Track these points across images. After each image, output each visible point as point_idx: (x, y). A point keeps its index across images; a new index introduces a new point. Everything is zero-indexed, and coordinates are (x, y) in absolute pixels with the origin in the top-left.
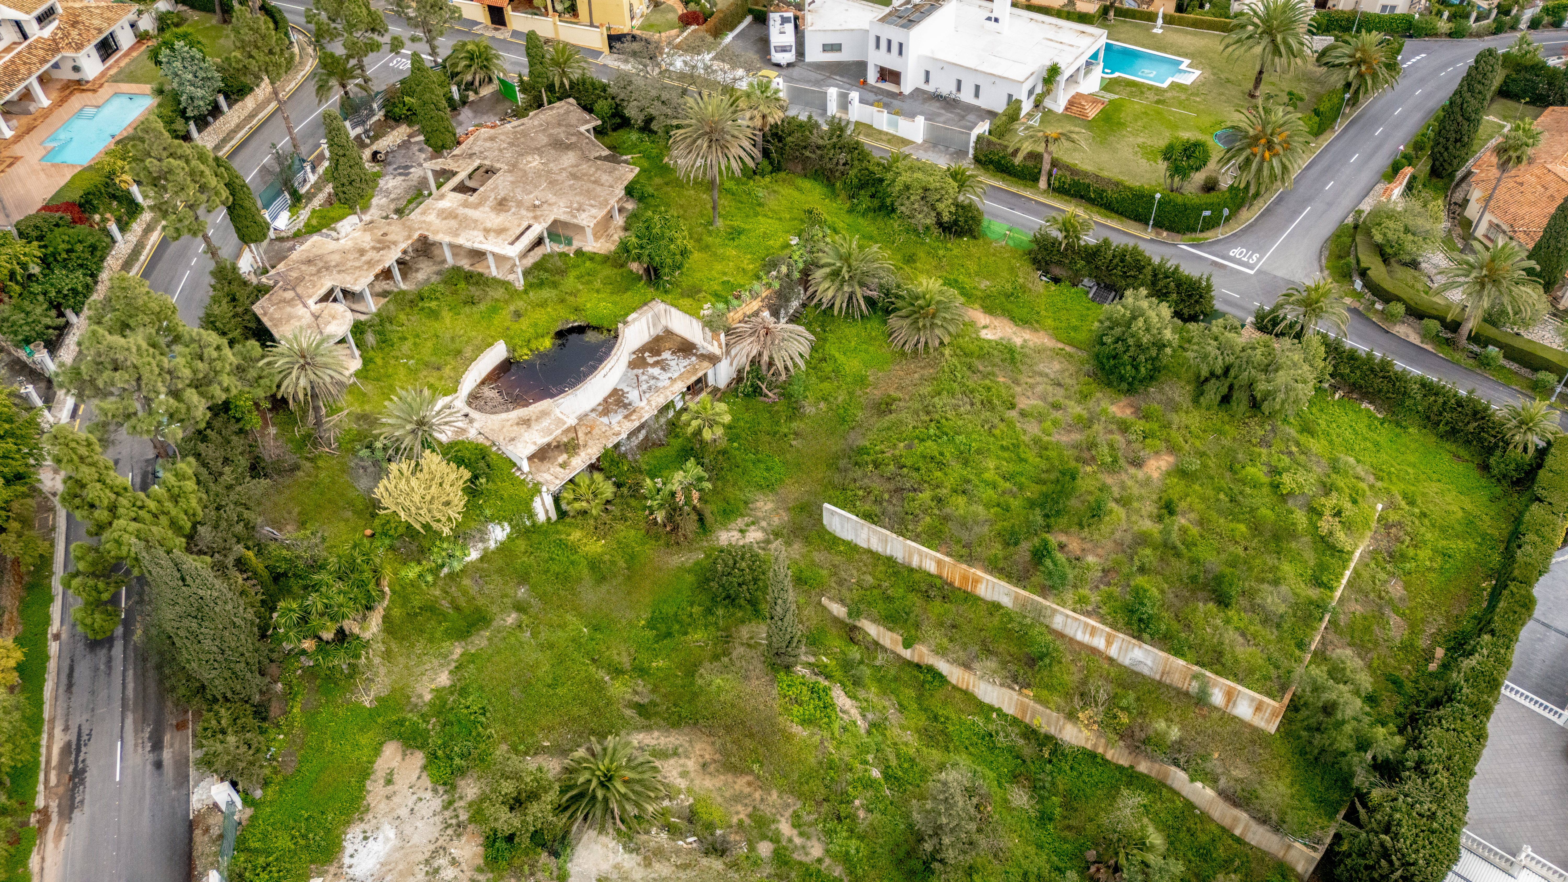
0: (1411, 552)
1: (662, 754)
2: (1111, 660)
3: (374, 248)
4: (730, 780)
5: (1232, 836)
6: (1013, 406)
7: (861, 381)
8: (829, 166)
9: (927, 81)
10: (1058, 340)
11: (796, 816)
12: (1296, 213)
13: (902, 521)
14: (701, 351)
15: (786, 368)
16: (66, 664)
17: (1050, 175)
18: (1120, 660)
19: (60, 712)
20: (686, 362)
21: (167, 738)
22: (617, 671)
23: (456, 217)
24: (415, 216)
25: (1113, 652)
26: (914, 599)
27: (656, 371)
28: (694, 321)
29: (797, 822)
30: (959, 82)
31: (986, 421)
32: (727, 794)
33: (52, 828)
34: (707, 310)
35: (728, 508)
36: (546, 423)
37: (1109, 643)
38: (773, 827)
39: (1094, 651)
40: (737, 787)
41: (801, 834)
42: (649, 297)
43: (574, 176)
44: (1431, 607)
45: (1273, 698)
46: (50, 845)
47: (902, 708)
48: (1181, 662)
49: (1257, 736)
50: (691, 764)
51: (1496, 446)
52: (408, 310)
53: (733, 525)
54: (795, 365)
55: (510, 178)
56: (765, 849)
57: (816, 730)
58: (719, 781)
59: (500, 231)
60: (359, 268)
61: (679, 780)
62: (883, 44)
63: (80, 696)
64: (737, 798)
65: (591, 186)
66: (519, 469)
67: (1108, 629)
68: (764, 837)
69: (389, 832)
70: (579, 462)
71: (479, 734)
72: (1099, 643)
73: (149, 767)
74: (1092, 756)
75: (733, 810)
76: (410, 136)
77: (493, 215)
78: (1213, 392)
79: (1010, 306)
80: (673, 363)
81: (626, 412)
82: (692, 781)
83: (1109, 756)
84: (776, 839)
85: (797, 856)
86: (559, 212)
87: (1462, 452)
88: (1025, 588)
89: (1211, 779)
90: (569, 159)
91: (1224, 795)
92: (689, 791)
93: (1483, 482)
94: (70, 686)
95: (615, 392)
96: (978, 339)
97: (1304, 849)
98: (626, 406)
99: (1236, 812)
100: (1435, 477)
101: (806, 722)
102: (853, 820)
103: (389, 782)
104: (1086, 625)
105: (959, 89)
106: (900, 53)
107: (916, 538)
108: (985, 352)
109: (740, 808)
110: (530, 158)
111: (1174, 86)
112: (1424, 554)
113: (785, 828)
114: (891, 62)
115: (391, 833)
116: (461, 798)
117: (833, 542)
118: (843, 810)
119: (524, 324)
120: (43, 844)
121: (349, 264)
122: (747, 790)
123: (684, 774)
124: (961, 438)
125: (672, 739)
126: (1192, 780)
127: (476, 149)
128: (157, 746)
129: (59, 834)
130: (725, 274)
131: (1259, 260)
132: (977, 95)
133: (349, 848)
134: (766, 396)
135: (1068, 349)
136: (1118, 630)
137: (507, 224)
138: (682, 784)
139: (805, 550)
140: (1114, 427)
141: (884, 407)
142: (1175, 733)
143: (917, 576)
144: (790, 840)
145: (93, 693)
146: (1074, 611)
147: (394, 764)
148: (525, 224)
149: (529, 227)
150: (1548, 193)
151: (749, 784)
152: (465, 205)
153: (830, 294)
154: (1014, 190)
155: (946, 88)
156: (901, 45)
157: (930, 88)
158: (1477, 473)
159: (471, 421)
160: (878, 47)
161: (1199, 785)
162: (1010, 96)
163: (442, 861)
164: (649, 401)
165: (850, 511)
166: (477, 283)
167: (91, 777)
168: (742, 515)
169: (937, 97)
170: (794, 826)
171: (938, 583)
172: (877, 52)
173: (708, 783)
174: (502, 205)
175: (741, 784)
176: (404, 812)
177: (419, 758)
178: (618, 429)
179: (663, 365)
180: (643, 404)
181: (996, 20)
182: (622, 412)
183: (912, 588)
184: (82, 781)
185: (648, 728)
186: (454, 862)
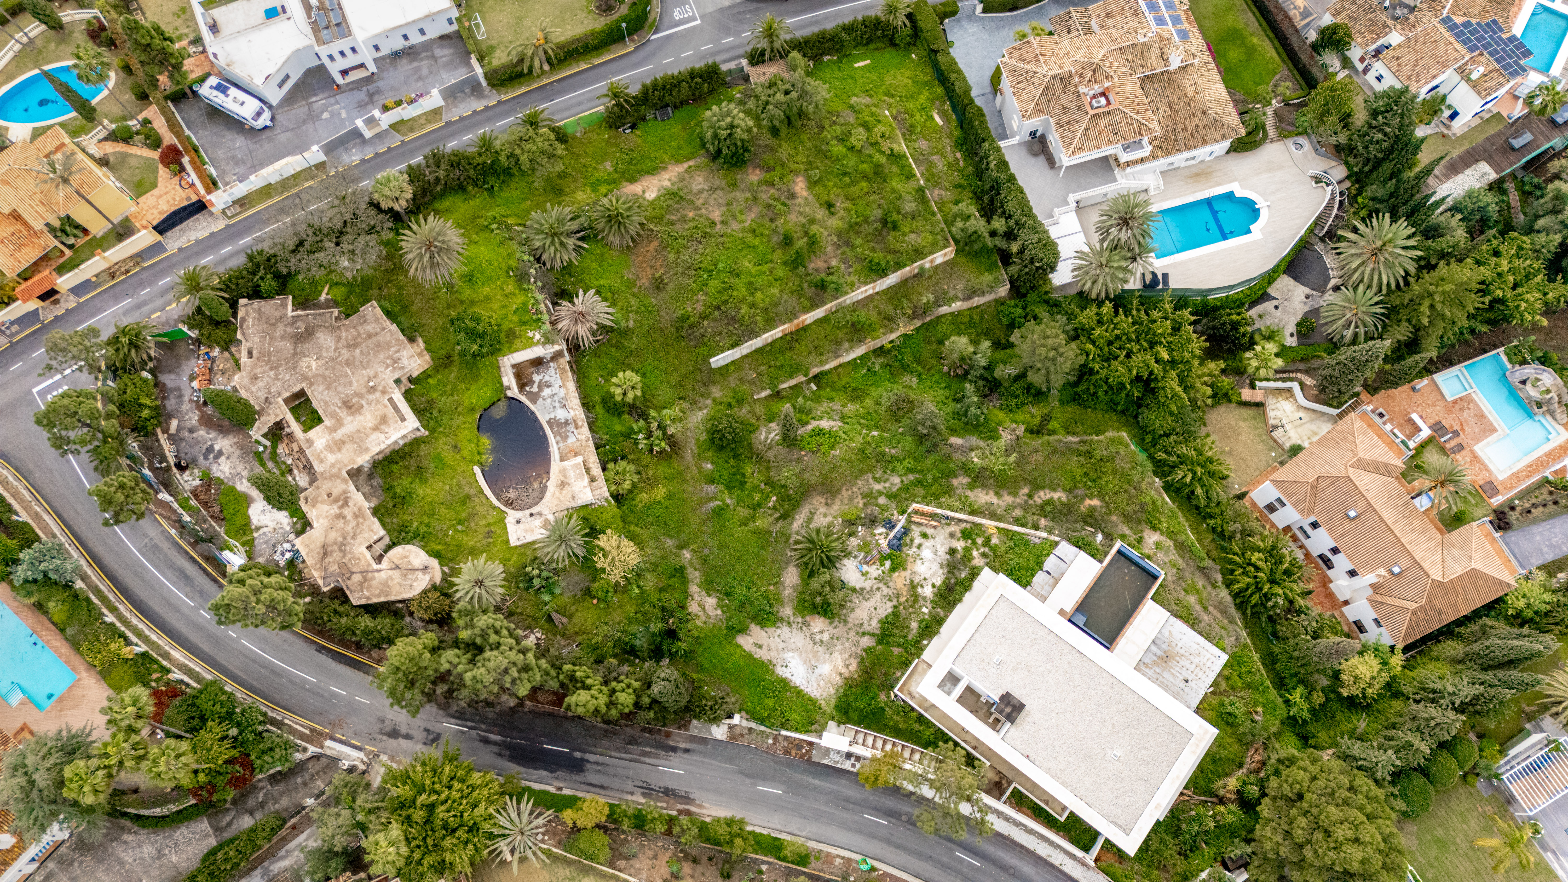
0: (913, 121)
1: (810, 520)
2: (877, 293)
3: (341, 507)
4: (840, 497)
9: (377, 47)
10: (682, 162)
11: (875, 479)
14: (548, 357)
16: (584, 787)
19: (618, 795)
20: (551, 370)
21: (671, 743)
22: (753, 518)
23: (343, 442)
26: (788, 355)
27: (546, 392)
29: (877, 480)
30: (405, 36)
31: (716, 245)
32: (847, 502)
33: (693, 809)
34: (535, 336)
36: (571, 474)
37: (874, 289)
38: (874, 491)
39: (870, 296)
40: (845, 496)
41: (885, 482)
42: (495, 362)
43: (351, 346)
45: (947, 246)
46: (704, 811)
47: (832, 399)
48: (905, 269)
49: (953, 262)
50: (822, 510)
54: (610, 314)
55: (320, 388)
56: (882, 500)
58: (838, 502)
59: (384, 421)
60: (359, 523)
61: (827, 519)
63: (615, 783)
64: (851, 499)
65: (373, 341)
67: (871, 285)
68: (877, 498)
69: (788, 655)
70: (597, 470)
72: (870, 292)
73: (685, 756)
75: (856, 504)
76: (165, 431)
77: (359, 418)
79: (639, 167)
80: (547, 378)
81: (574, 426)
82: (831, 514)
84: (880, 493)
85: (895, 489)
86: (388, 375)
88: (826, 304)
89: (956, 298)
90: (326, 340)
91: (964, 300)
92: (835, 517)
94: (602, 787)
96: (652, 203)
97: (1001, 288)
98: (567, 423)
99: (972, 299)
101: (832, 447)
102: (894, 457)
103: (760, 647)
104: (862, 292)
105: (407, 40)
106: (355, 52)
107: (765, 331)
108: (663, 207)
109: (856, 500)
110: (304, 364)
112: (917, 116)
113: (877, 487)
115: (790, 654)
116: (789, 617)
117: (724, 369)
118: (887, 458)
120: (700, 815)
121: (349, 529)
122: (850, 493)
123: (825, 515)
124: (721, 266)
126: (949, 305)
128: (674, 749)
129: (700, 806)
131: (693, 10)
132: (423, 34)
133: (788, 676)
135: (691, 163)
137: (378, 413)
138: (829, 519)
140: (764, 187)
141: (659, 285)
142: (932, 297)
143: (777, 345)
144: (885, 488)
145: (615, 776)
146: (852, 291)
147: (751, 641)
148: (389, 402)
149: (392, 401)
151: (847, 490)
152: (332, 430)
154: (535, 86)
155: (399, 44)
157: (385, 51)
159: (540, 514)
161: (953, 304)
162: (450, 20)
163: (818, 638)
164: (572, 407)
165: (723, 351)
167: (672, 785)
169: (396, 55)
170: (879, 483)
173: (836, 507)
174: (351, 407)
175: (845, 494)
176: (782, 645)
177: (754, 629)
178: (583, 436)
179: (542, 385)
180: (572, 413)
182: (571, 428)
183: (781, 352)
184: (673, 790)
185: (793, 519)
186: (821, 632)
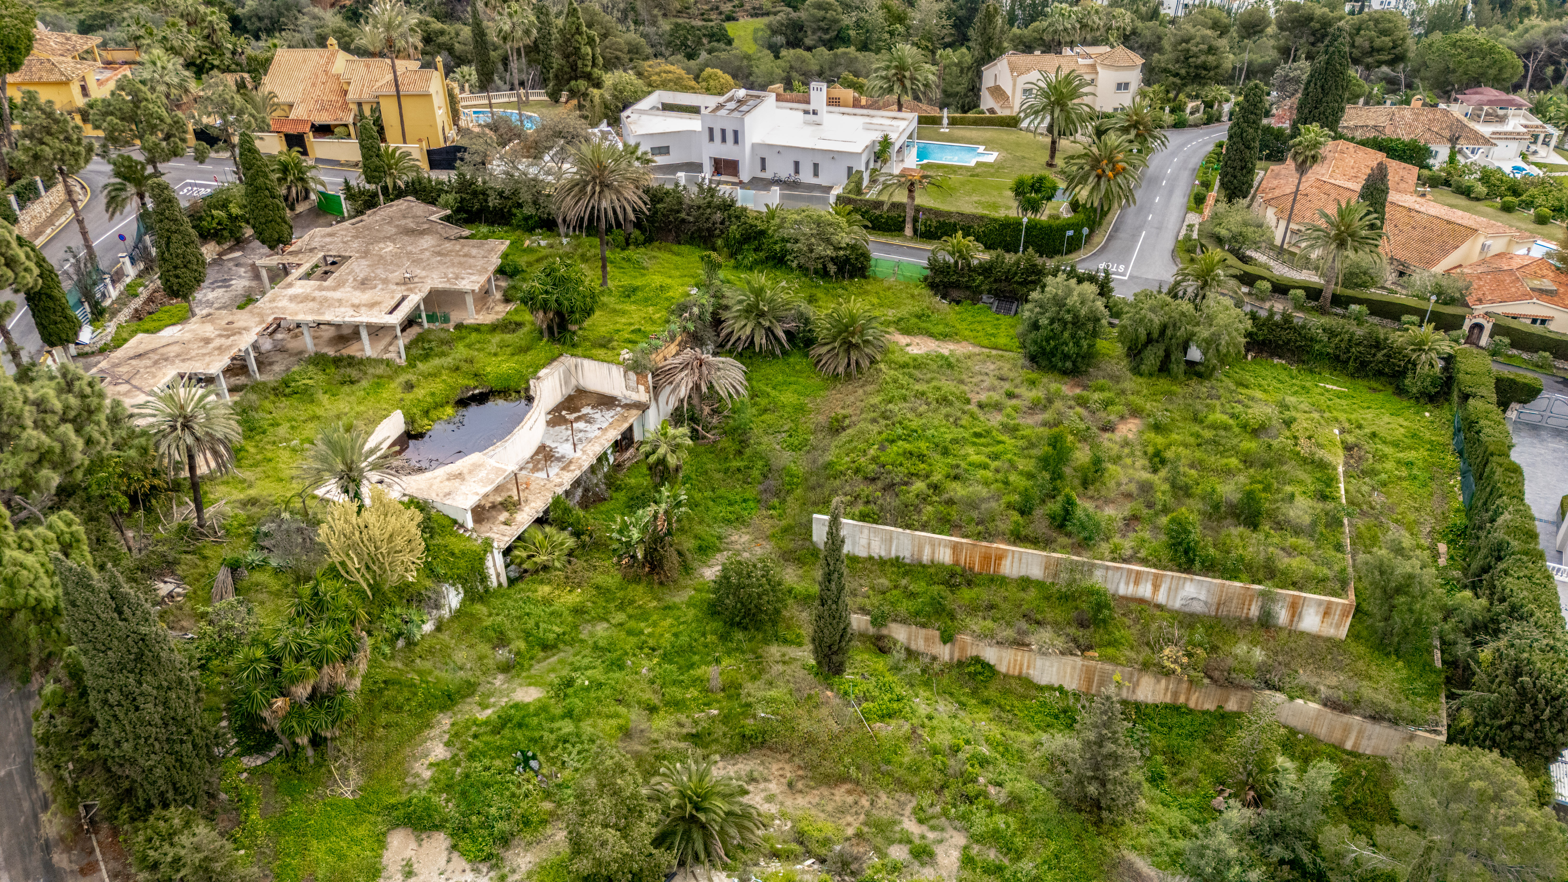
0: (1378, 467)
2: (1159, 607)
3: (220, 336)
4: (826, 793)
5: (1345, 751)
6: (968, 402)
7: (800, 409)
8: (706, 225)
9: (763, 168)
10: (982, 347)
11: (918, 811)
12: (1135, 237)
13: (903, 515)
14: (624, 401)
15: (730, 396)
17: (915, 220)
18: (1170, 604)
20: (612, 413)
23: (314, 299)
24: (263, 303)
25: (1161, 598)
27: (580, 425)
28: (614, 368)
29: (922, 817)
30: (797, 164)
31: (947, 416)
32: (830, 808)
34: (626, 354)
35: (704, 544)
36: (483, 474)
37: (1156, 587)
38: (897, 828)
39: (1141, 601)
40: (837, 798)
41: (933, 828)
42: (556, 352)
43: (439, 254)
44: (1417, 510)
45: (1339, 596)
48: (1238, 584)
49: (1332, 644)
50: (774, 787)
51: (1405, 367)
52: (272, 398)
53: (713, 561)
54: (737, 392)
55: (364, 262)
56: (898, 852)
57: (901, 722)
58: (814, 797)
59: (372, 305)
60: (210, 354)
61: (766, 806)
62: (718, 135)
64: (842, 810)
65: (463, 259)
66: (462, 526)
67: (1153, 570)
68: (891, 842)
70: (525, 517)
71: (513, 795)
72: (1145, 590)
74: (1175, 709)
75: (843, 822)
76: (220, 254)
77: (358, 293)
78: (1152, 357)
79: (924, 325)
80: (597, 416)
81: (561, 465)
82: (782, 804)
83: (1192, 705)
84: (906, 840)
86: (435, 280)
87: (1374, 385)
88: (1054, 551)
90: (427, 242)
91: (1329, 704)
93: (1405, 403)
95: (542, 448)
96: (907, 354)
97: (1427, 735)
98: (559, 459)
99: (1346, 718)
100: (1365, 405)
102: (986, 798)
103: (409, 874)
104: (1130, 571)
105: (797, 172)
106: (736, 141)
107: (924, 527)
108: (918, 364)
109: (849, 819)
110: (382, 245)
111: (979, 164)
112: (1390, 465)
113: (910, 826)
114: (726, 151)
116: (514, 871)
118: (971, 789)
119: (420, 393)
121: (193, 353)
122: (850, 799)
124: (931, 433)
125: (740, 766)
126: (1292, 698)
127: (314, 244)
130: (631, 324)
131: (1126, 269)
132: (816, 174)
134: (704, 437)
135: (994, 352)
136: (1165, 568)
137: (379, 299)
139: (800, 572)
140: (1072, 403)
141: (835, 426)
142: (1259, 654)
143: (932, 571)
144: (923, 837)
146: (1114, 560)
147: (408, 853)
148: (398, 297)
149: (403, 299)
150: (1332, 198)
151: (849, 792)
152: (321, 289)
153: (748, 331)
154: (883, 240)
155: (785, 171)
156: (736, 133)
157: (768, 175)
158: (1396, 399)
159: (390, 486)
160: (712, 139)
161: (1300, 701)
162: (850, 169)
164: (584, 452)
166: (350, 365)
168: (719, 550)
169: (776, 182)
170: (921, 821)
171: (958, 570)
172: (711, 145)
173: (801, 801)
174: (364, 284)
175: (841, 794)
178: (558, 480)
179: (587, 420)
180: (578, 454)
181: (815, 113)
182: (557, 465)
